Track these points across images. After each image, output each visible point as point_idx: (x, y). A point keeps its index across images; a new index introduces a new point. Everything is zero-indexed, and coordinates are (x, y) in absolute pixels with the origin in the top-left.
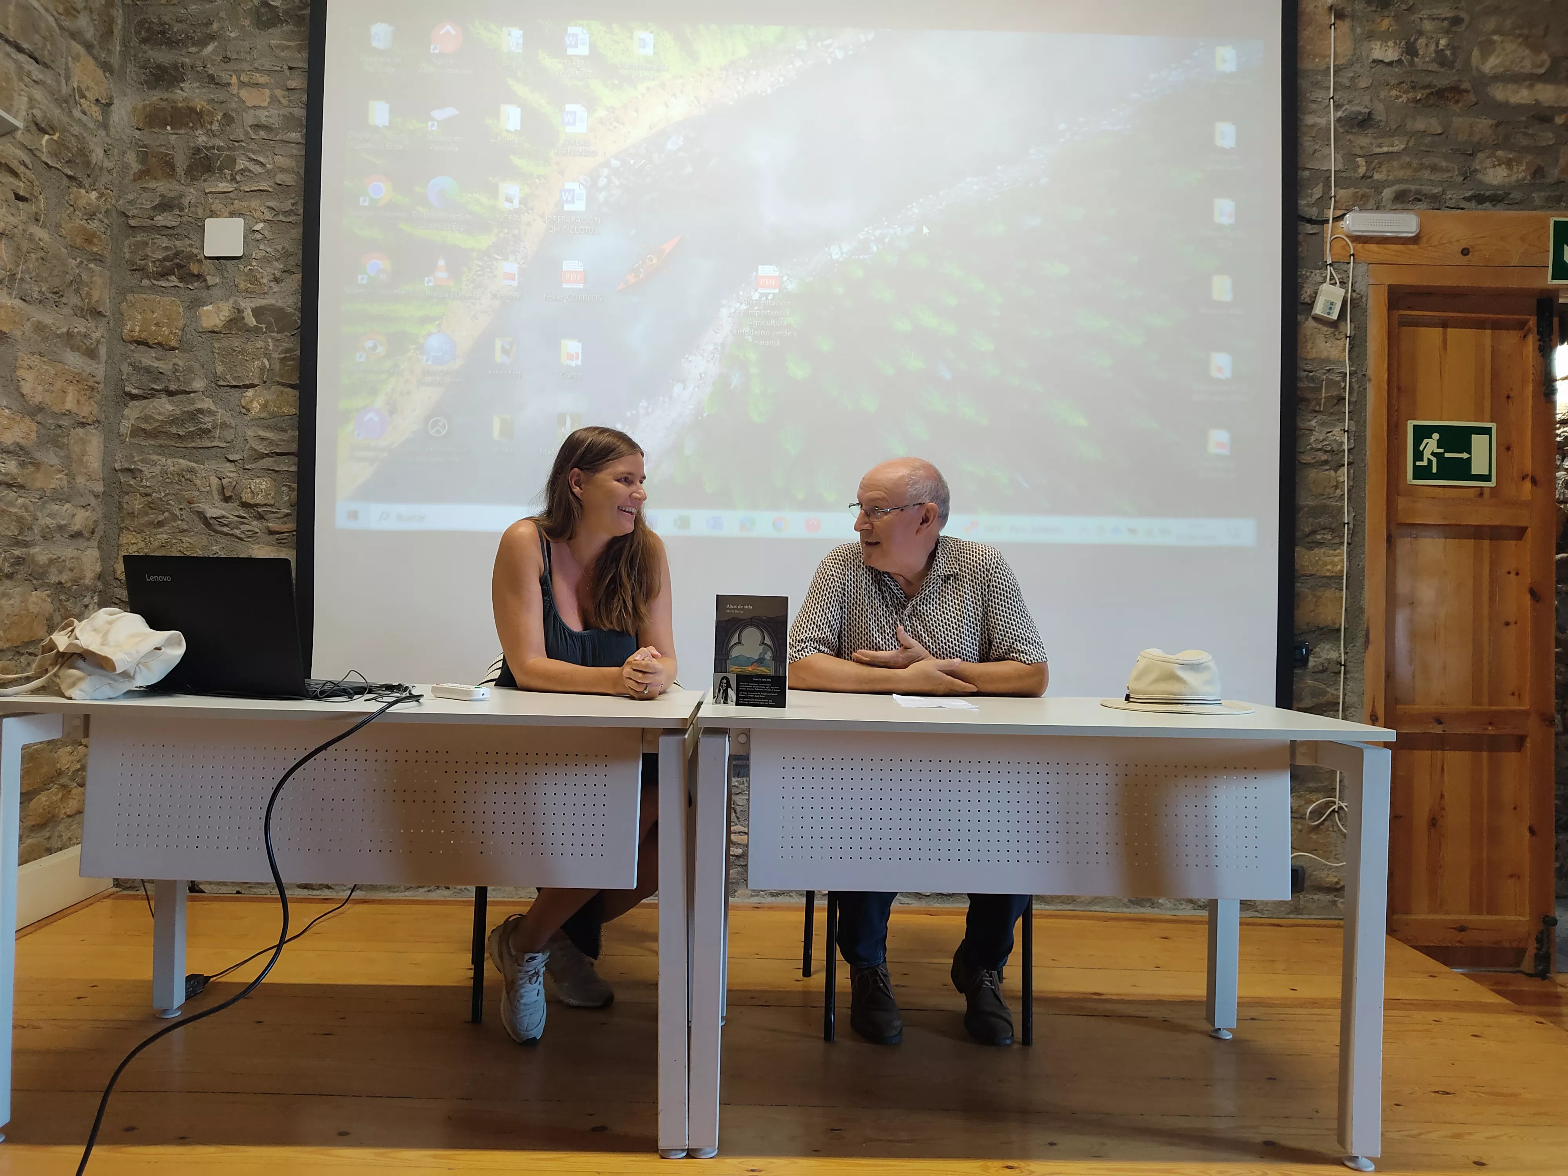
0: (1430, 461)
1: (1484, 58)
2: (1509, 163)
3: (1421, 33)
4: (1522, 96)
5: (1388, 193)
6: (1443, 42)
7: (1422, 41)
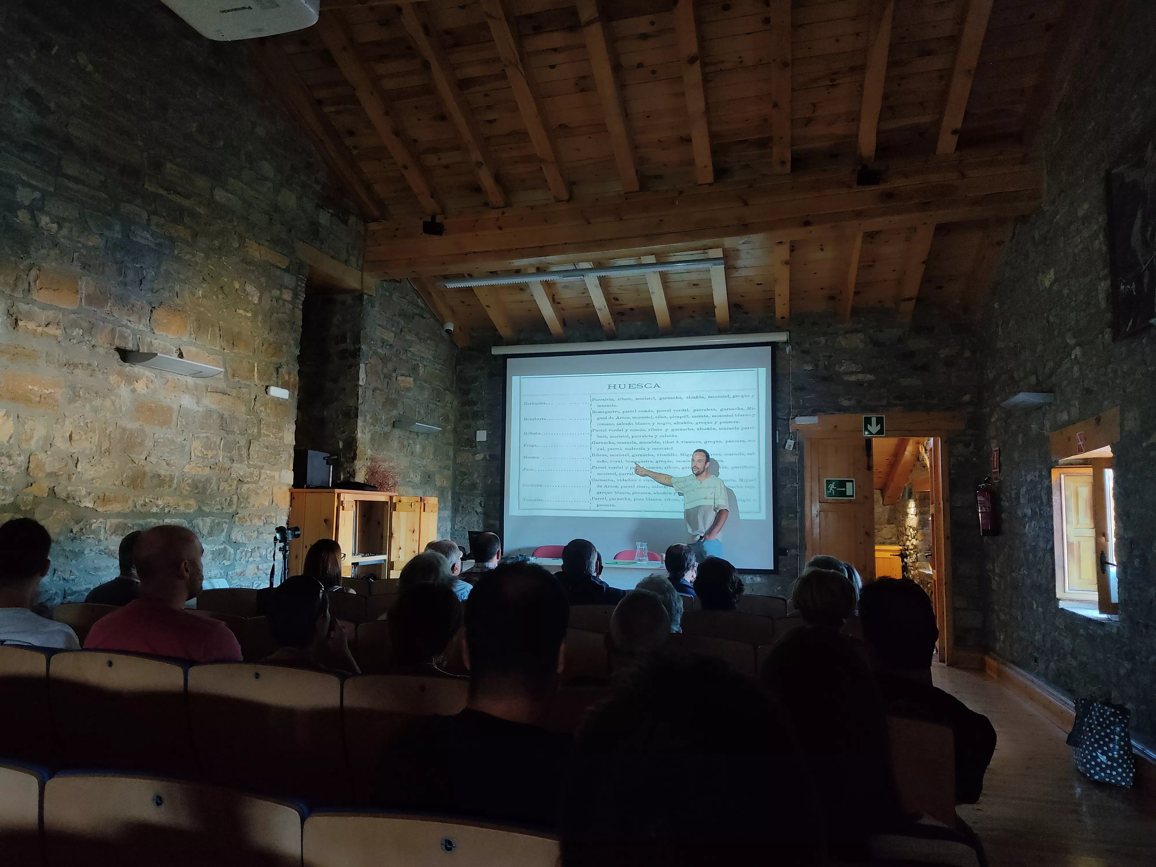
0: (832, 491)
1: (840, 368)
2: (849, 399)
3: (819, 361)
4: (853, 378)
5: (810, 410)
6: (826, 363)
7: (820, 363)
